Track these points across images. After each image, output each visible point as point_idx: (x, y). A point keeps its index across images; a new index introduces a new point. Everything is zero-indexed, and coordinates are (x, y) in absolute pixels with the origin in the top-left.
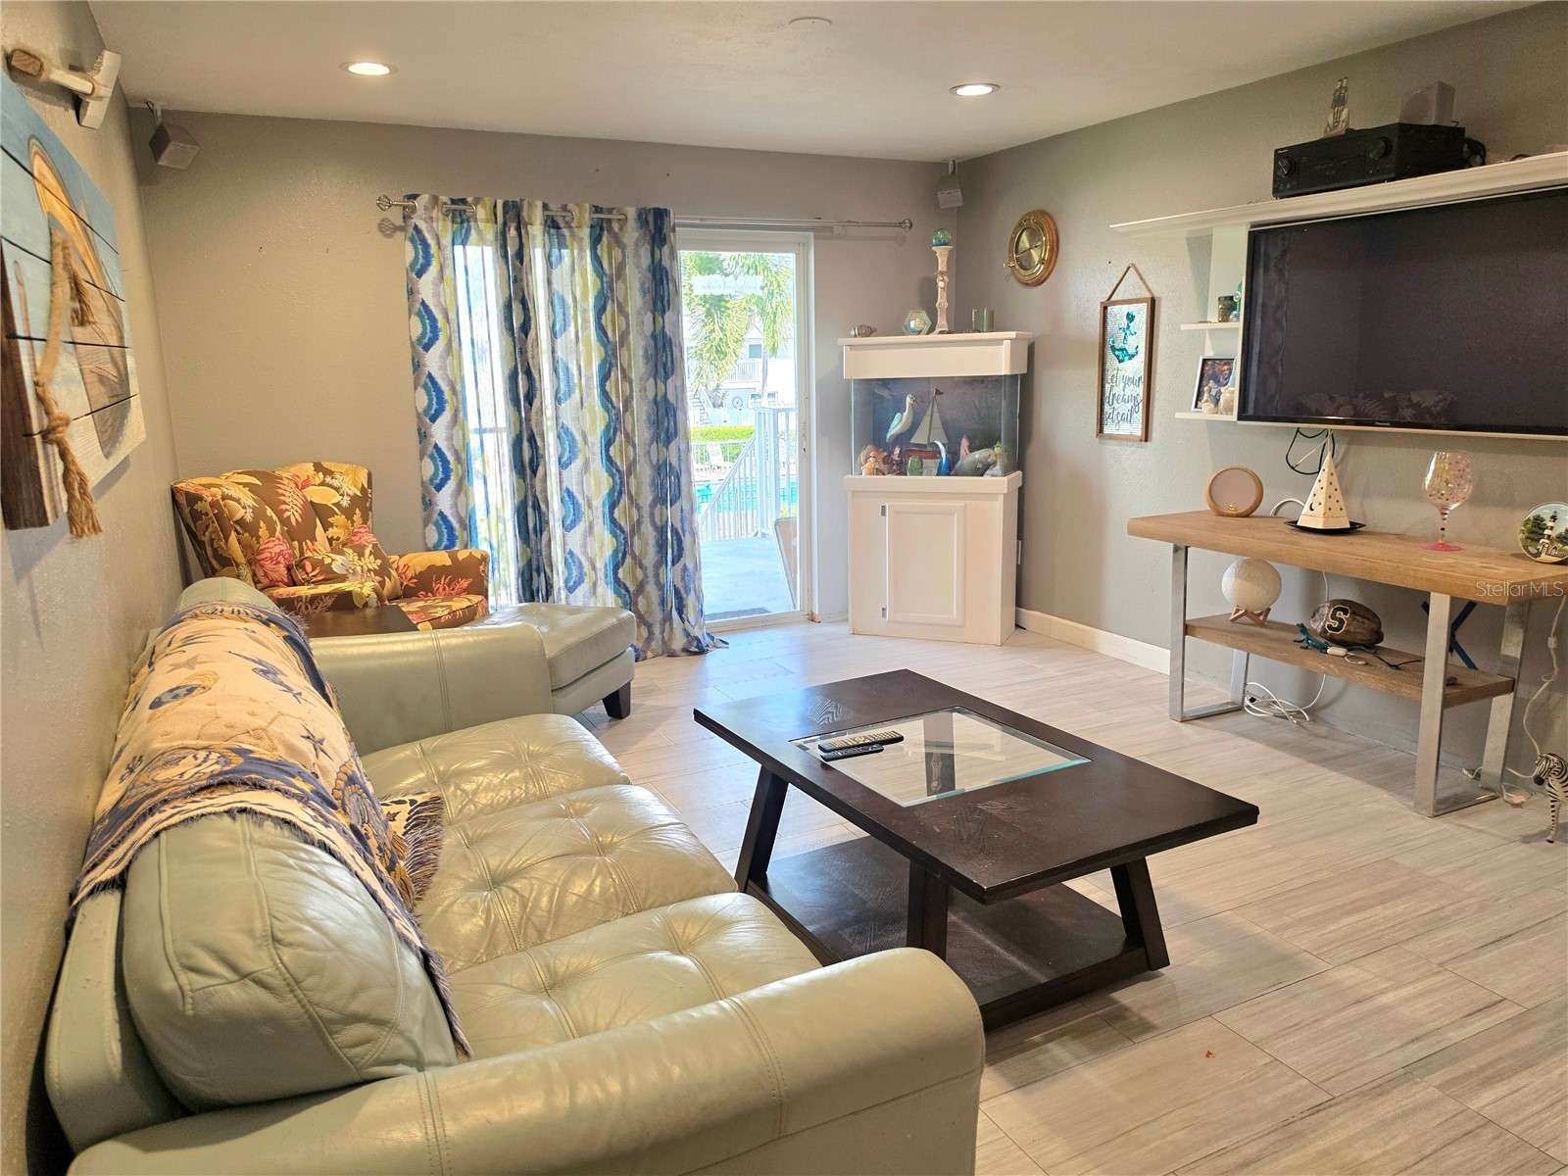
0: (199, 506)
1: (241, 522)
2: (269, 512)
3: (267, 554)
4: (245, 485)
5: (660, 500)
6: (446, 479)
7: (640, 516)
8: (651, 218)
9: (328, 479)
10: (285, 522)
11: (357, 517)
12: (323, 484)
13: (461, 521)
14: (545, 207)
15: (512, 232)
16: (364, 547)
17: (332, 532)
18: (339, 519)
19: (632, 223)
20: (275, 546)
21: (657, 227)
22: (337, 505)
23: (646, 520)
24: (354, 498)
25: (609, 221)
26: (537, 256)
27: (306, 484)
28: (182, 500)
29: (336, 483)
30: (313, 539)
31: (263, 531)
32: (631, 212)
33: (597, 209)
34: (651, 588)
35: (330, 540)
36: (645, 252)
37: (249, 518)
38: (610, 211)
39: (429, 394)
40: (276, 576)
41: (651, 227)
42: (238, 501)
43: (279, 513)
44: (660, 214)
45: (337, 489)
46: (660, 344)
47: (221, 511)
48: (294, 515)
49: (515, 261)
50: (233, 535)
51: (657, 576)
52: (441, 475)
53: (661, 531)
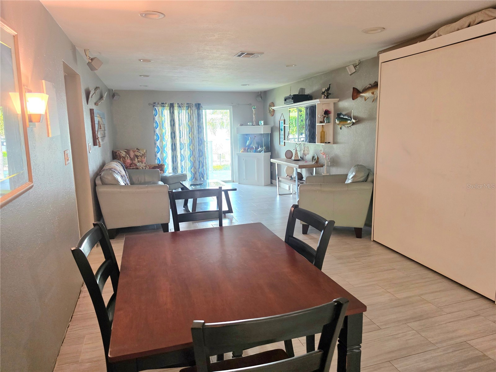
0: (116, 154)
1: (123, 157)
2: (128, 155)
3: (127, 162)
4: (124, 151)
5: (199, 156)
6: (159, 151)
7: (196, 159)
8: (197, 105)
9: (139, 151)
10: (130, 157)
11: (143, 157)
12: (137, 152)
13: (162, 159)
14: (178, 104)
15: (172, 108)
16: (143, 162)
17: (138, 160)
18: (140, 158)
19: (194, 106)
20: (129, 161)
21: (198, 106)
22: (140, 155)
23: (196, 160)
24: (143, 154)
25: (190, 106)
26: (176, 112)
27: (135, 151)
28: (114, 153)
29: (140, 152)
30: (135, 161)
31: (126, 158)
32: (194, 104)
33: (188, 104)
34: (197, 173)
35: (138, 161)
36: (196, 111)
37: (124, 156)
38: (190, 104)
39: (157, 136)
40: (128, 166)
41: (197, 106)
42: (122, 153)
43: (129, 156)
44: (199, 104)
45: (140, 153)
46: (199, 127)
47: (119, 154)
48: (132, 157)
49: (172, 114)
50: (121, 159)
51: (198, 171)
52: (158, 151)
53: (199, 162)
